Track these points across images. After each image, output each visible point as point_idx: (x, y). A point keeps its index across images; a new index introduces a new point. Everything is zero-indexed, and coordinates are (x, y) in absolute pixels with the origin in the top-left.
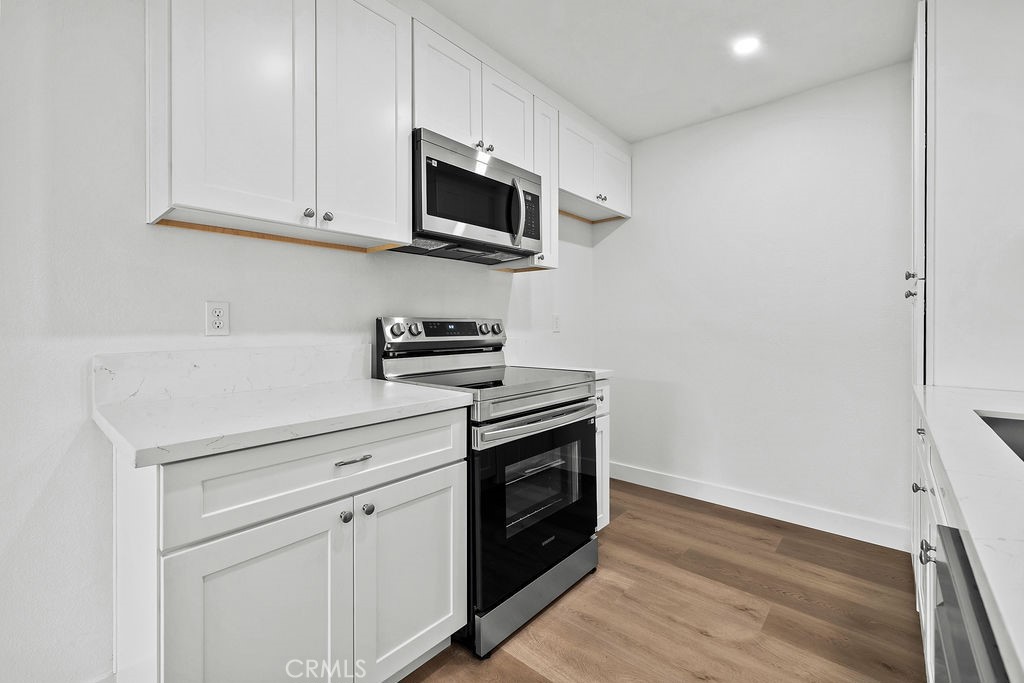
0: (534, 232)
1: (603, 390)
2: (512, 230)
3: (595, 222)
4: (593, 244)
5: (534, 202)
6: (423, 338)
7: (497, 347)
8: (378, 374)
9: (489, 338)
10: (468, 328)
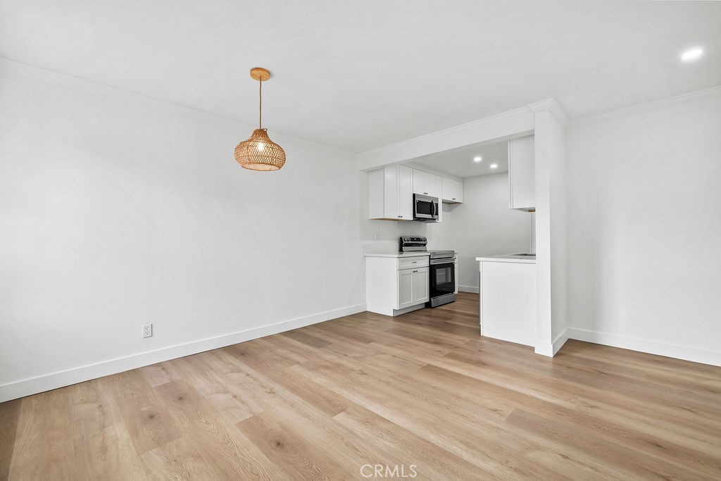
0: (437, 214)
1: (456, 256)
2: (432, 214)
3: (450, 204)
4: (450, 211)
5: (437, 205)
6: (410, 242)
7: (425, 245)
8: (401, 250)
9: (423, 242)
10: (419, 239)
